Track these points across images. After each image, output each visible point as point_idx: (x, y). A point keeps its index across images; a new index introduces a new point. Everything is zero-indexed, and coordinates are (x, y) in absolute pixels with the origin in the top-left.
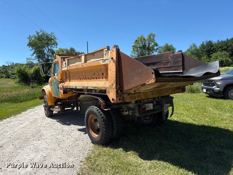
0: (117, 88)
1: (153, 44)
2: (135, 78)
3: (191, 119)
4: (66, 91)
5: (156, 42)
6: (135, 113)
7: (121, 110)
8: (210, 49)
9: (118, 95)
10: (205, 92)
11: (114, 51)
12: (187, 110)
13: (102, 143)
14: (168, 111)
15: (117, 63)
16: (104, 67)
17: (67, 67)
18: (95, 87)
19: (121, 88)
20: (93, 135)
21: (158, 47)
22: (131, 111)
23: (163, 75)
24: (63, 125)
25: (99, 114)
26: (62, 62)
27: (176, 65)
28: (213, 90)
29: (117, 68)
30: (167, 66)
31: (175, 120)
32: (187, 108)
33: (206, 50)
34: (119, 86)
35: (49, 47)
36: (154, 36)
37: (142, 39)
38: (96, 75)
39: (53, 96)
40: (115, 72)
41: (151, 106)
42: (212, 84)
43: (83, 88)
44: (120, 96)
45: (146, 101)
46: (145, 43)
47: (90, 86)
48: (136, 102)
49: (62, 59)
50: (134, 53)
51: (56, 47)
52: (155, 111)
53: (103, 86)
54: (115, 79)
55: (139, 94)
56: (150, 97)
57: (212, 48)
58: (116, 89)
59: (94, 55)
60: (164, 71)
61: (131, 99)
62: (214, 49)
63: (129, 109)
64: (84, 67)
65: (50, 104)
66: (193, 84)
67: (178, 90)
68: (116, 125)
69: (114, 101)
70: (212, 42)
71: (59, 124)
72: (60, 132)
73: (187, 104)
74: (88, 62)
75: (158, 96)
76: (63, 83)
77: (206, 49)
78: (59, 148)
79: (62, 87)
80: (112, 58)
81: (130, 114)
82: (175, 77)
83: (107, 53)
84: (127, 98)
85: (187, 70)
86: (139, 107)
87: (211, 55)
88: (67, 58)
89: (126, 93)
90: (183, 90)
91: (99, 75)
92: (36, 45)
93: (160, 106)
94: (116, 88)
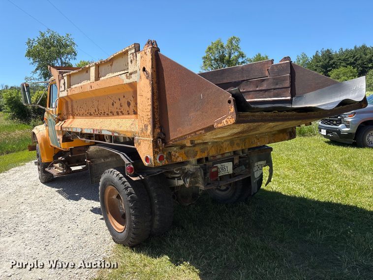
0: (156, 133)
1: (236, 54)
2: (192, 114)
3: (303, 187)
4: (68, 137)
5: (241, 50)
6: (196, 183)
7: (170, 176)
8: (328, 62)
9: (156, 150)
10: (325, 134)
11: (148, 53)
12: (294, 168)
13: (130, 243)
14: (262, 173)
15: (155, 80)
16: (131, 90)
17: (67, 91)
18: (113, 132)
19: (164, 135)
20: (114, 224)
21: (244, 59)
22: (188, 180)
23: (252, 106)
24: (68, 201)
25: (123, 187)
26: (60, 81)
27: (278, 87)
28: (339, 132)
29: (155, 90)
30: (261, 88)
31: (274, 189)
32: (295, 165)
33: (322, 65)
34: (159, 131)
35: (63, 58)
36: (238, 40)
37: (219, 46)
38: (117, 105)
39: (52, 144)
40: (150, 100)
41: (228, 167)
42: (336, 121)
43: (94, 132)
44: (163, 151)
45: (219, 159)
46: (223, 53)
47: (105, 128)
48: (199, 161)
49: (61, 76)
50: (205, 70)
51: (75, 59)
52: (236, 176)
53: (129, 129)
54: (150, 114)
55: (205, 146)
56: (227, 151)
57: (331, 62)
58: (153, 137)
59: (111, 65)
60: (255, 98)
61: (187, 156)
62: (334, 63)
63: (186, 175)
64: (94, 89)
65: (45, 160)
66: (311, 124)
67: (281, 135)
68: (158, 206)
69: (150, 163)
70: (331, 51)
71: (61, 197)
72: (57, 216)
73: (295, 157)
74: (102, 78)
75: (243, 148)
76: (62, 121)
77: (321, 63)
78: (44, 253)
79: (60, 129)
80: (144, 69)
81: (187, 185)
82: (281, 110)
83: (135, 57)
84: (177, 154)
85: (301, 96)
86: (205, 170)
87: (329, 73)
88: (67, 72)
89: (175, 146)
90: (291, 135)
91: (121, 106)
92: (39, 55)
93: (246, 168)
94: (153, 134)
